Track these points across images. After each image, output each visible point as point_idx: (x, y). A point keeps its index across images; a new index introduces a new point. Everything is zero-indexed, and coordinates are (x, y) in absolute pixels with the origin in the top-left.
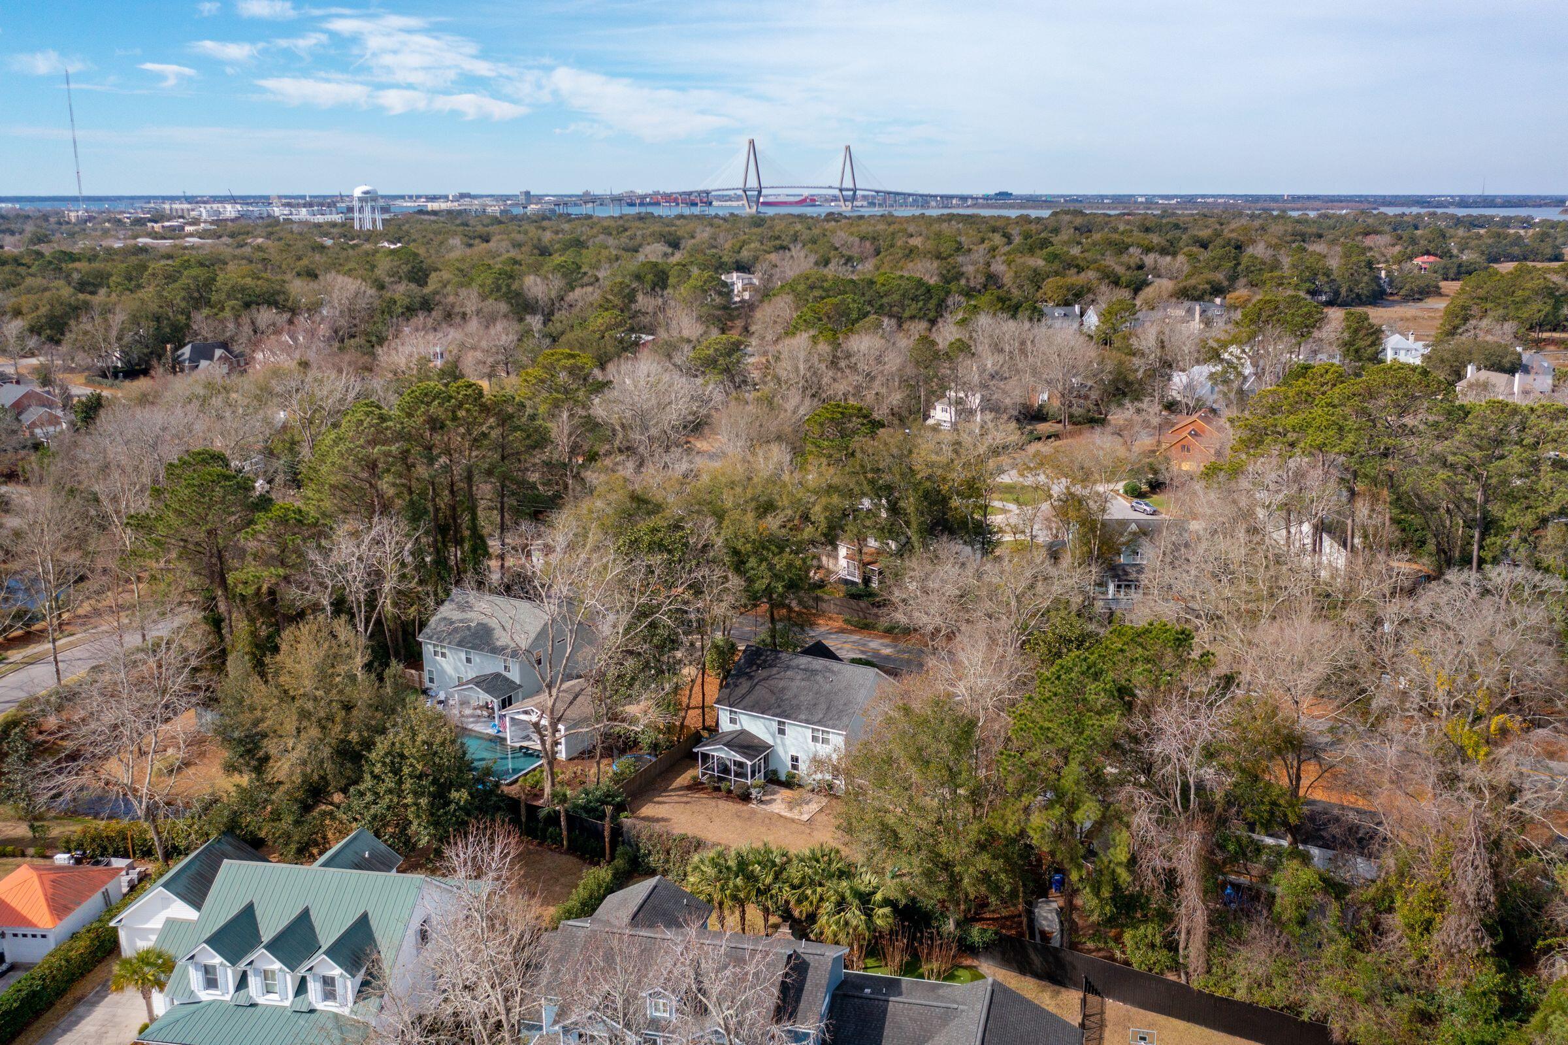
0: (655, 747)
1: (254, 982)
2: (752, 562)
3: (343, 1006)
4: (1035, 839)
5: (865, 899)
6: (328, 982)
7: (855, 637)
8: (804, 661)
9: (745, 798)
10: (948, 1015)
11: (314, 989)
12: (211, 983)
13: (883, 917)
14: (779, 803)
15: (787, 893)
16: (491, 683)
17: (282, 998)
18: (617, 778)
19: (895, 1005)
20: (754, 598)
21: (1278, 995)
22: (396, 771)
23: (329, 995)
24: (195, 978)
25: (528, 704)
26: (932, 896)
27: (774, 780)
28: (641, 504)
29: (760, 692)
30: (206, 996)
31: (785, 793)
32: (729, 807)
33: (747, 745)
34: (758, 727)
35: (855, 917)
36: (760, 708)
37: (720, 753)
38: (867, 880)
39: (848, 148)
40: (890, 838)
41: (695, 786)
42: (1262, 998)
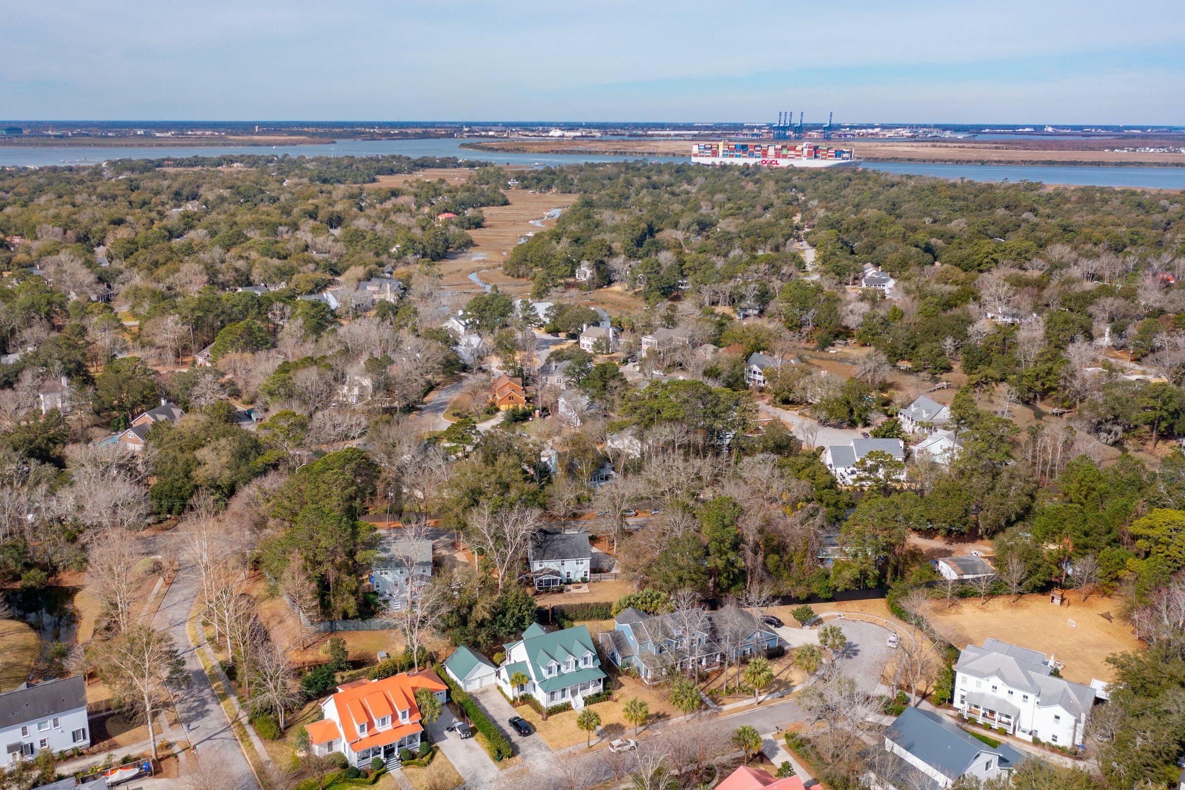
1: (563, 667)
3: (590, 665)
6: (585, 659)
9: (561, 591)
12: (550, 672)
14: (573, 590)
17: (572, 669)
23: (586, 662)
24: (545, 673)
27: (563, 583)
31: (571, 586)
32: (558, 596)
33: (552, 572)
36: (552, 557)
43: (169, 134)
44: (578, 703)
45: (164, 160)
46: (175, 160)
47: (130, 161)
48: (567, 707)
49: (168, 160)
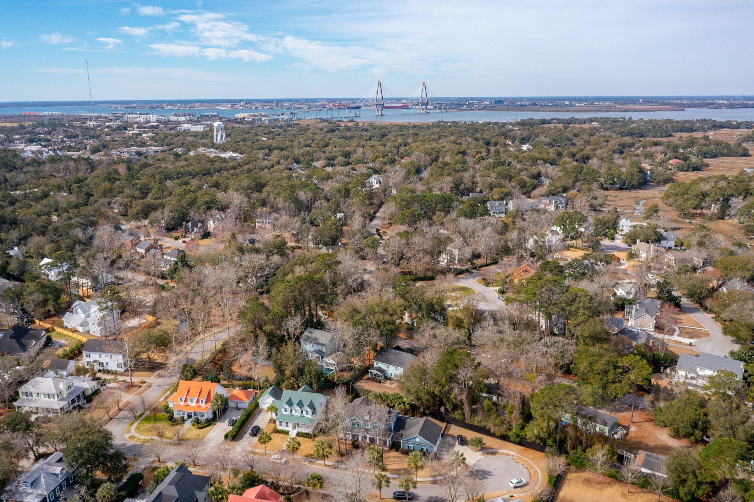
0: (359, 370)
1: (293, 411)
2: (382, 327)
3: (310, 416)
4: (436, 393)
5: (404, 403)
6: (307, 412)
7: (409, 341)
8: (394, 351)
9: (380, 382)
10: (417, 423)
11: (304, 413)
12: (286, 411)
13: (407, 407)
14: (387, 384)
15: (389, 401)
16: (319, 352)
17: (298, 414)
18: (351, 376)
19: (408, 421)
20: (382, 335)
21: (483, 424)
22: (310, 374)
23: (307, 414)
24: (283, 410)
25: (329, 358)
26: (417, 403)
27: (386, 378)
28: (355, 311)
29: (384, 358)
30: (285, 413)
31: (389, 381)
32: (376, 384)
33: (380, 370)
34: (383, 366)
35: (402, 406)
36: (384, 362)
37: (374, 371)
38: (405, 399)
39: (424, 83)
40: (409, 391)
41: (368, 379)
42: (479, 425)
43: (582, 105)
44: (293, 433)
45: (553, 119)
46: (559, 120)
47: (533, 119)
48: (287, 433)
49: (555, 119)
